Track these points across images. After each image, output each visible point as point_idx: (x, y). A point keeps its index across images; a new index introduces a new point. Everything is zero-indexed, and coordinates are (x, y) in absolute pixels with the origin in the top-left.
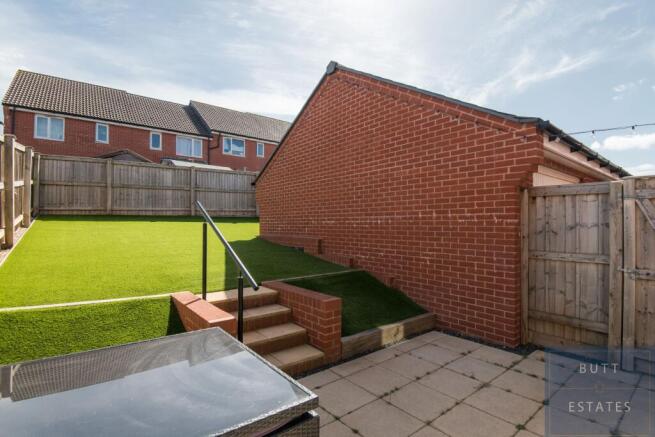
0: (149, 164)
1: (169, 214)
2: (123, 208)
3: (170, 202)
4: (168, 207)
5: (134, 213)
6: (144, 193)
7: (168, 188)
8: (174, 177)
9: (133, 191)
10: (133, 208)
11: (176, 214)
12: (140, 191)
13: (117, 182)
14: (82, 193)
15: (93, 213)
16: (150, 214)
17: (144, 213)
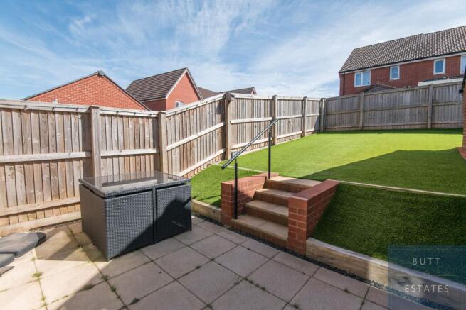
0: (392, 91)
1: (406, 127)
2: (371, 125)
3: (407, 118)
4: (407, 122)
5: (379, 128)
6: (386, 113)
7: (405, 107)
8: (412, 96)
9: (379, 112)
10: (378, 124)
11: (412, 127)
12: (383, 112)
13: (367, 107)
14: (346, 117)
15: (352, 129)
16: (391, 128)
17: (385, 128)
